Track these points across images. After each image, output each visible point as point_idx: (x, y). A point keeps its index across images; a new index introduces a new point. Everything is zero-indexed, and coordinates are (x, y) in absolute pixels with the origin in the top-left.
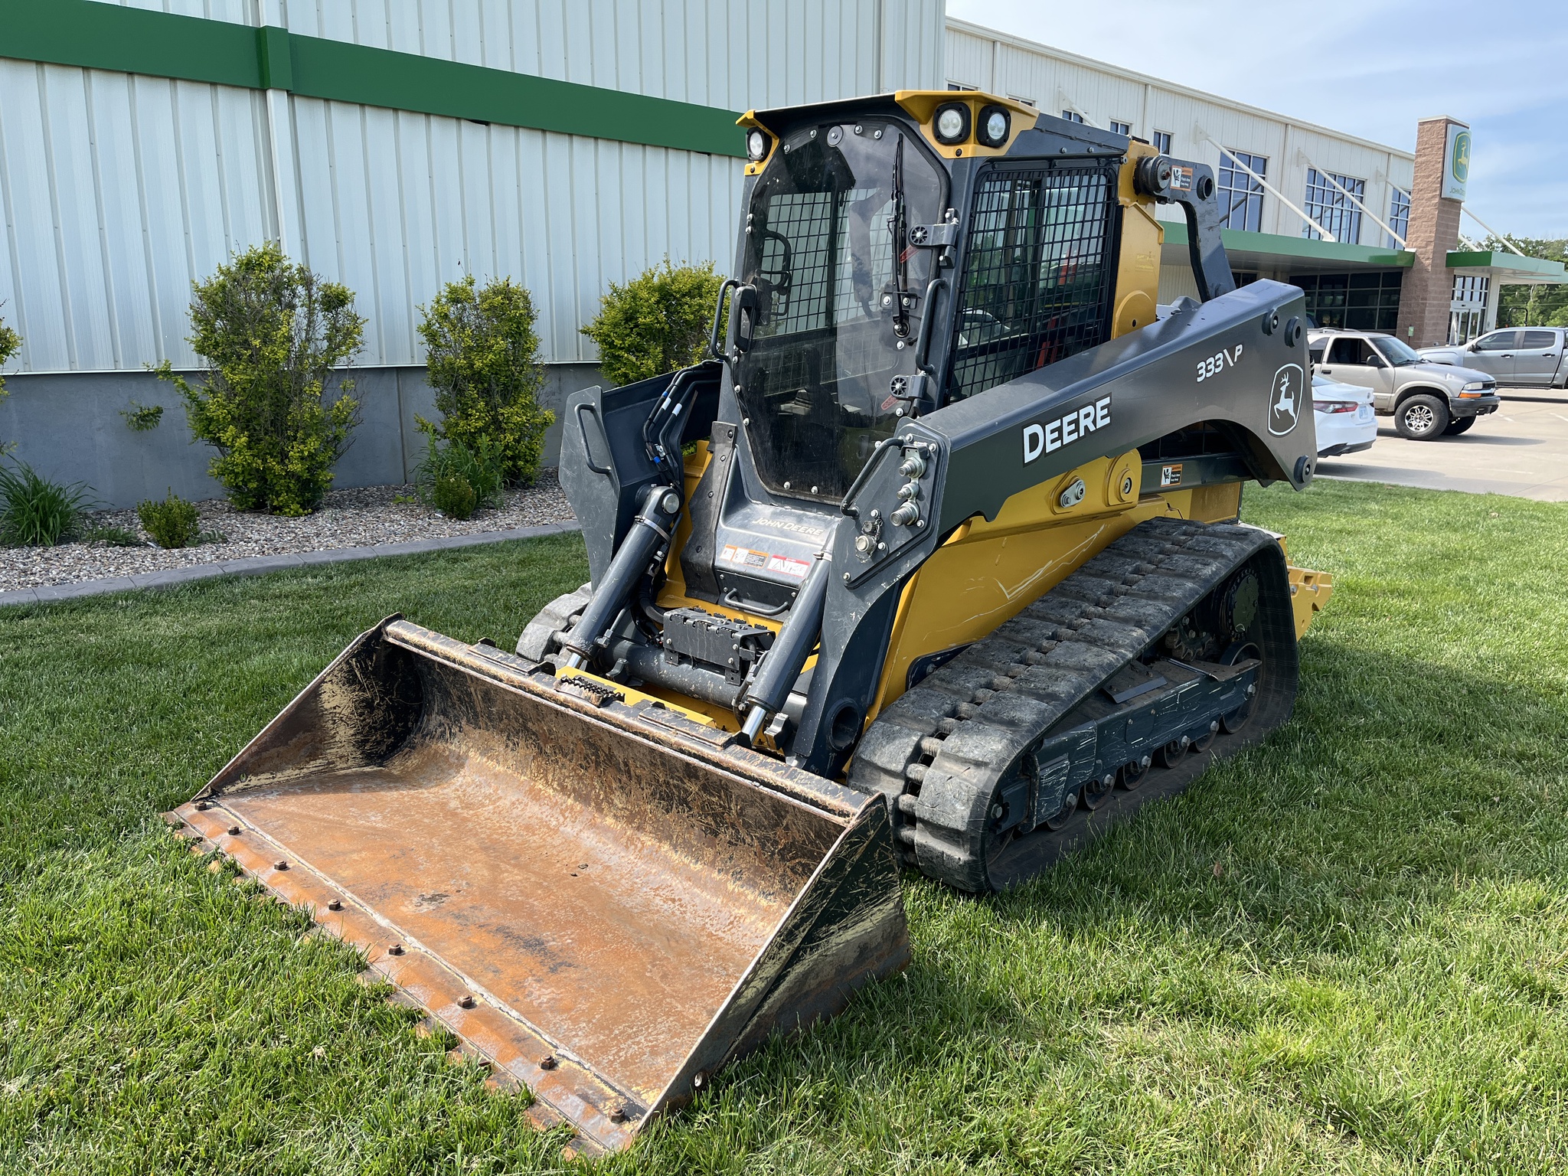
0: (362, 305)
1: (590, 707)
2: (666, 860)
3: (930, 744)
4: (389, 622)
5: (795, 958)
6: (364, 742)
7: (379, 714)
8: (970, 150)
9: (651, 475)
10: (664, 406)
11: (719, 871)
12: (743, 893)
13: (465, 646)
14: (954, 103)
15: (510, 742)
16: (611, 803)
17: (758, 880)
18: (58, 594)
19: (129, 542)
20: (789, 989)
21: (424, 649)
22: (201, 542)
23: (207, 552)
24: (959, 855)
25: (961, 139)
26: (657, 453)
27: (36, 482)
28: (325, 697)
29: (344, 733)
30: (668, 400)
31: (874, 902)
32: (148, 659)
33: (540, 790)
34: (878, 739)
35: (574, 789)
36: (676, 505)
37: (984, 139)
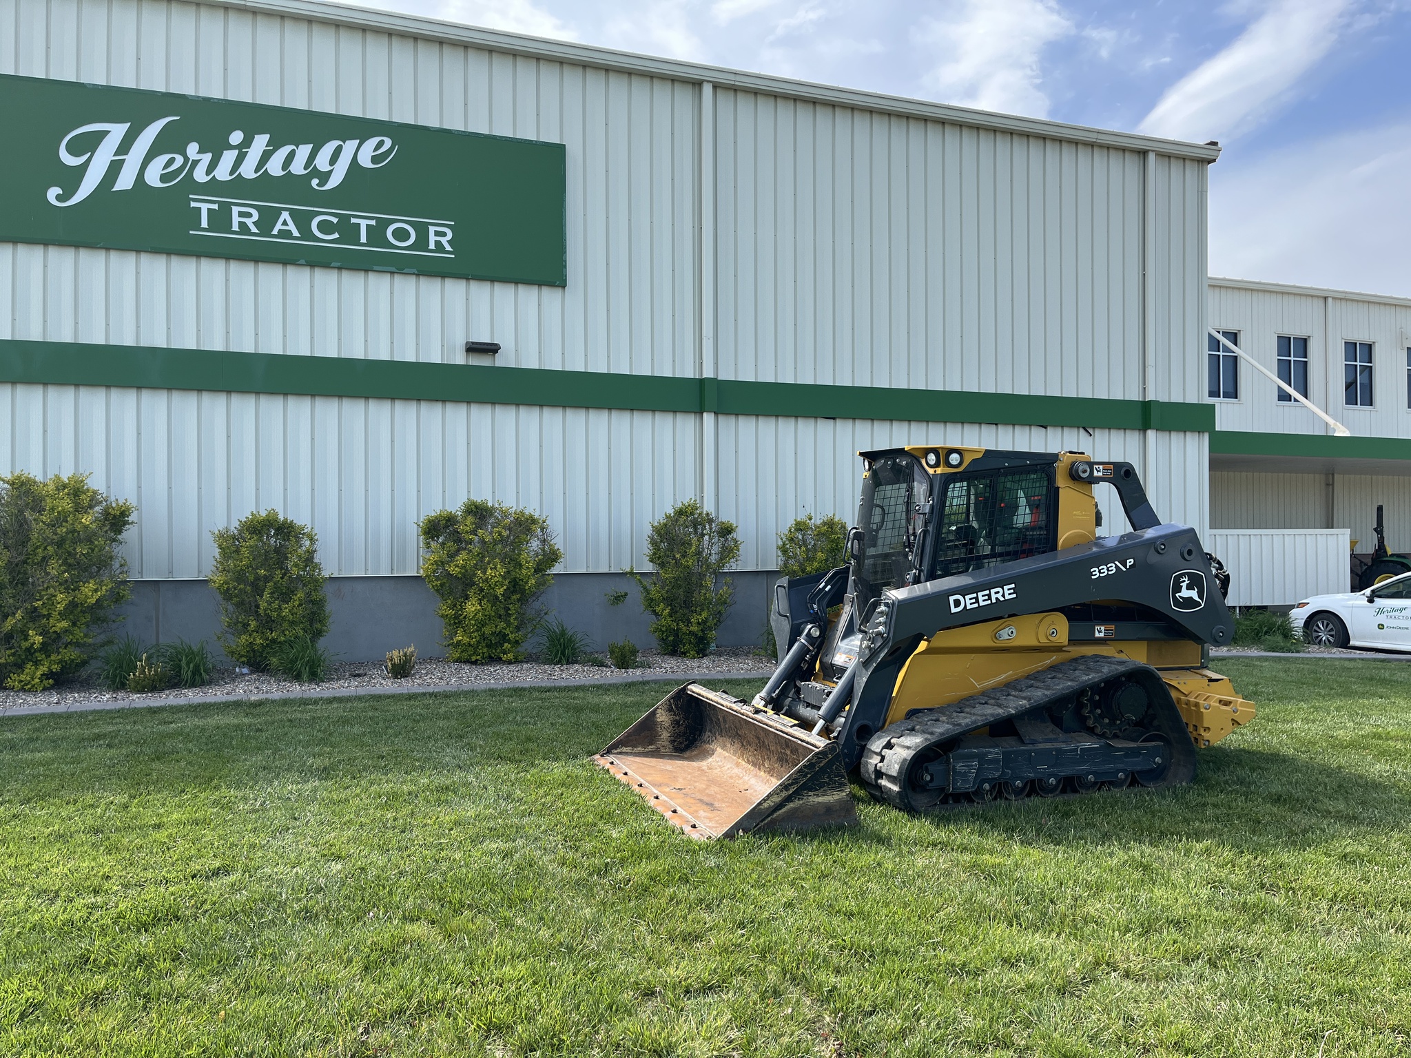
0: (738, 535)
1: (751, 715)
3: (894, 740)
4: (689, 684)
5: (788, 799)
6: (674, 741)
7: (682, 729)
8: (939, 470)
9: (810, 619)
10: (821, 587)
13: (715, 693)
14: (935, 451)
15: (733, 743)
16: (764, 766)
18: (563, 684)
19: (601, 664)
20: (785, 812)
21: (700, 695)
22: (638, 667)
23: (638, 672)
24: (896, 788)
25: (937, 465)
26: (813, 609)
27: (563, 630)
28: (658, 715)
29: (665, 735)
30: (823, 584)
31: (834, 789)
32: (596, 709)
36: (818, 633)
37: (949, 465)
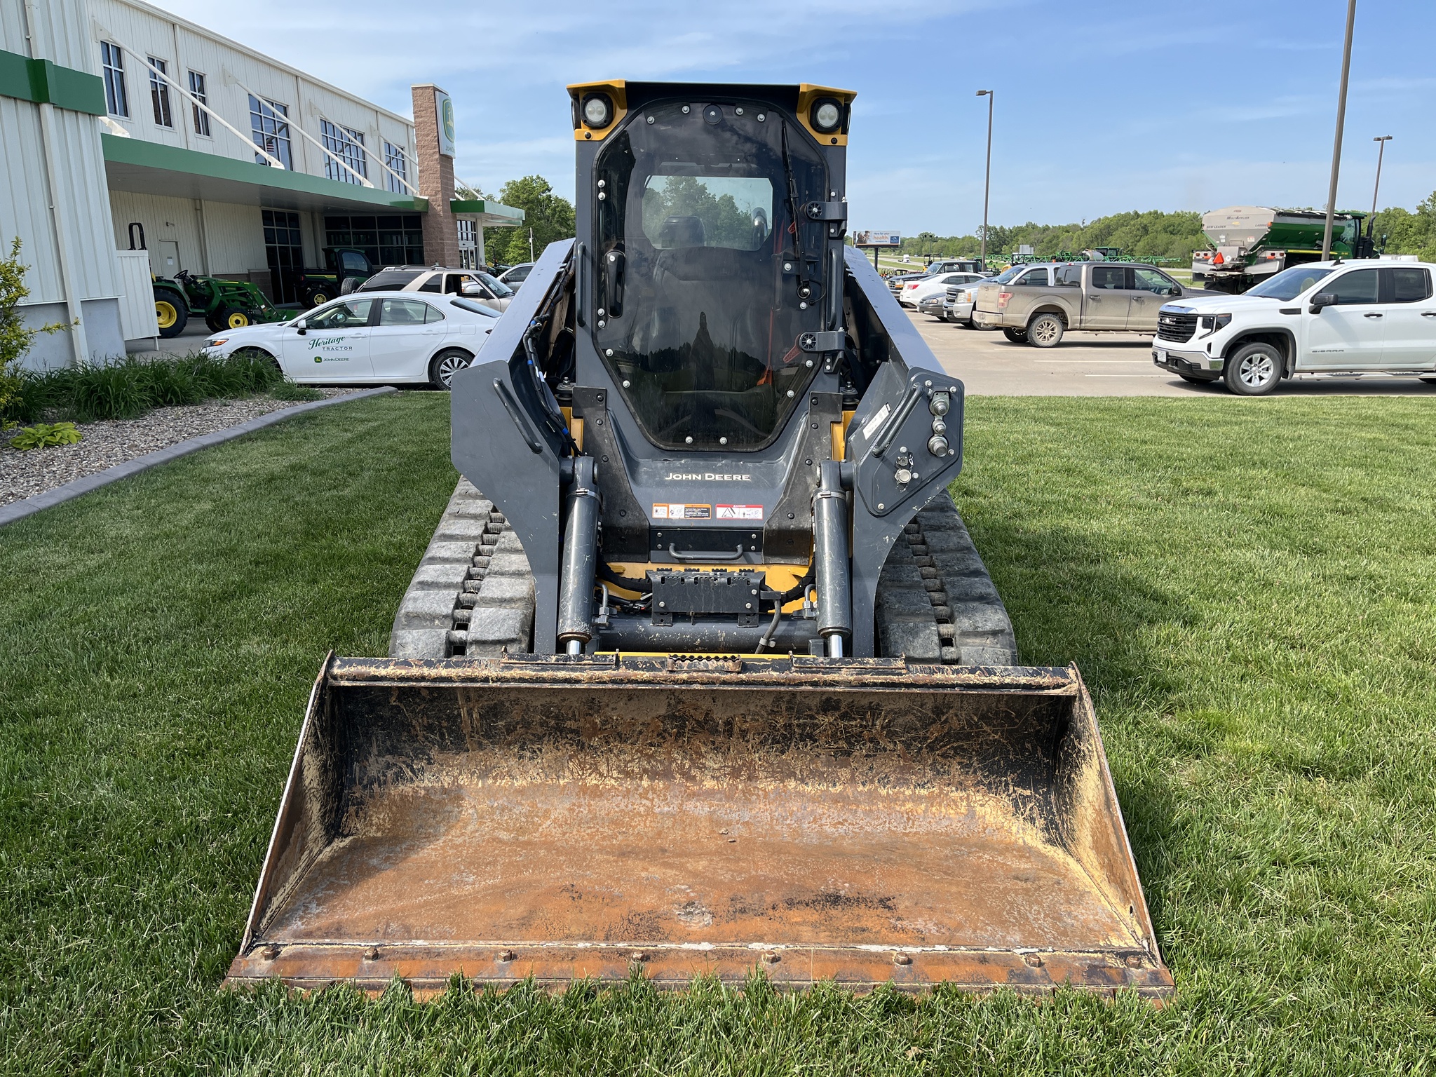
2: (801, 795)
3: (946, 629)
8: (840, 140)
11: (864, 784)
12: (899, 792)
15: (526, 751)
16: (703, 768)
17: (907, 776)
25: (836, 129)
28: (305, 772)
30: (537, 369)
33: (597, 786)
34: (902, 637)
35: (645, 771)
